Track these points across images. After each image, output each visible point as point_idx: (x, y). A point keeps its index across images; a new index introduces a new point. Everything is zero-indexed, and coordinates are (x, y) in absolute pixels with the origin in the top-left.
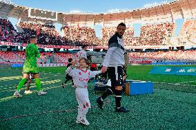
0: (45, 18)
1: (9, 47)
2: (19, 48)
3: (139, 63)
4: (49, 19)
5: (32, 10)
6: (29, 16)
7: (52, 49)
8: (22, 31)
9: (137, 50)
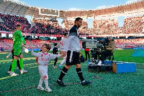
0: (51, 15)
1: (26, 37)
2: (33, 37)
3: (121, 47)
4: (53, 16)
5: (41, 10)
6: (40, 14)
7: (55, 38)
8: (35, 25)
9: (121, 38)
